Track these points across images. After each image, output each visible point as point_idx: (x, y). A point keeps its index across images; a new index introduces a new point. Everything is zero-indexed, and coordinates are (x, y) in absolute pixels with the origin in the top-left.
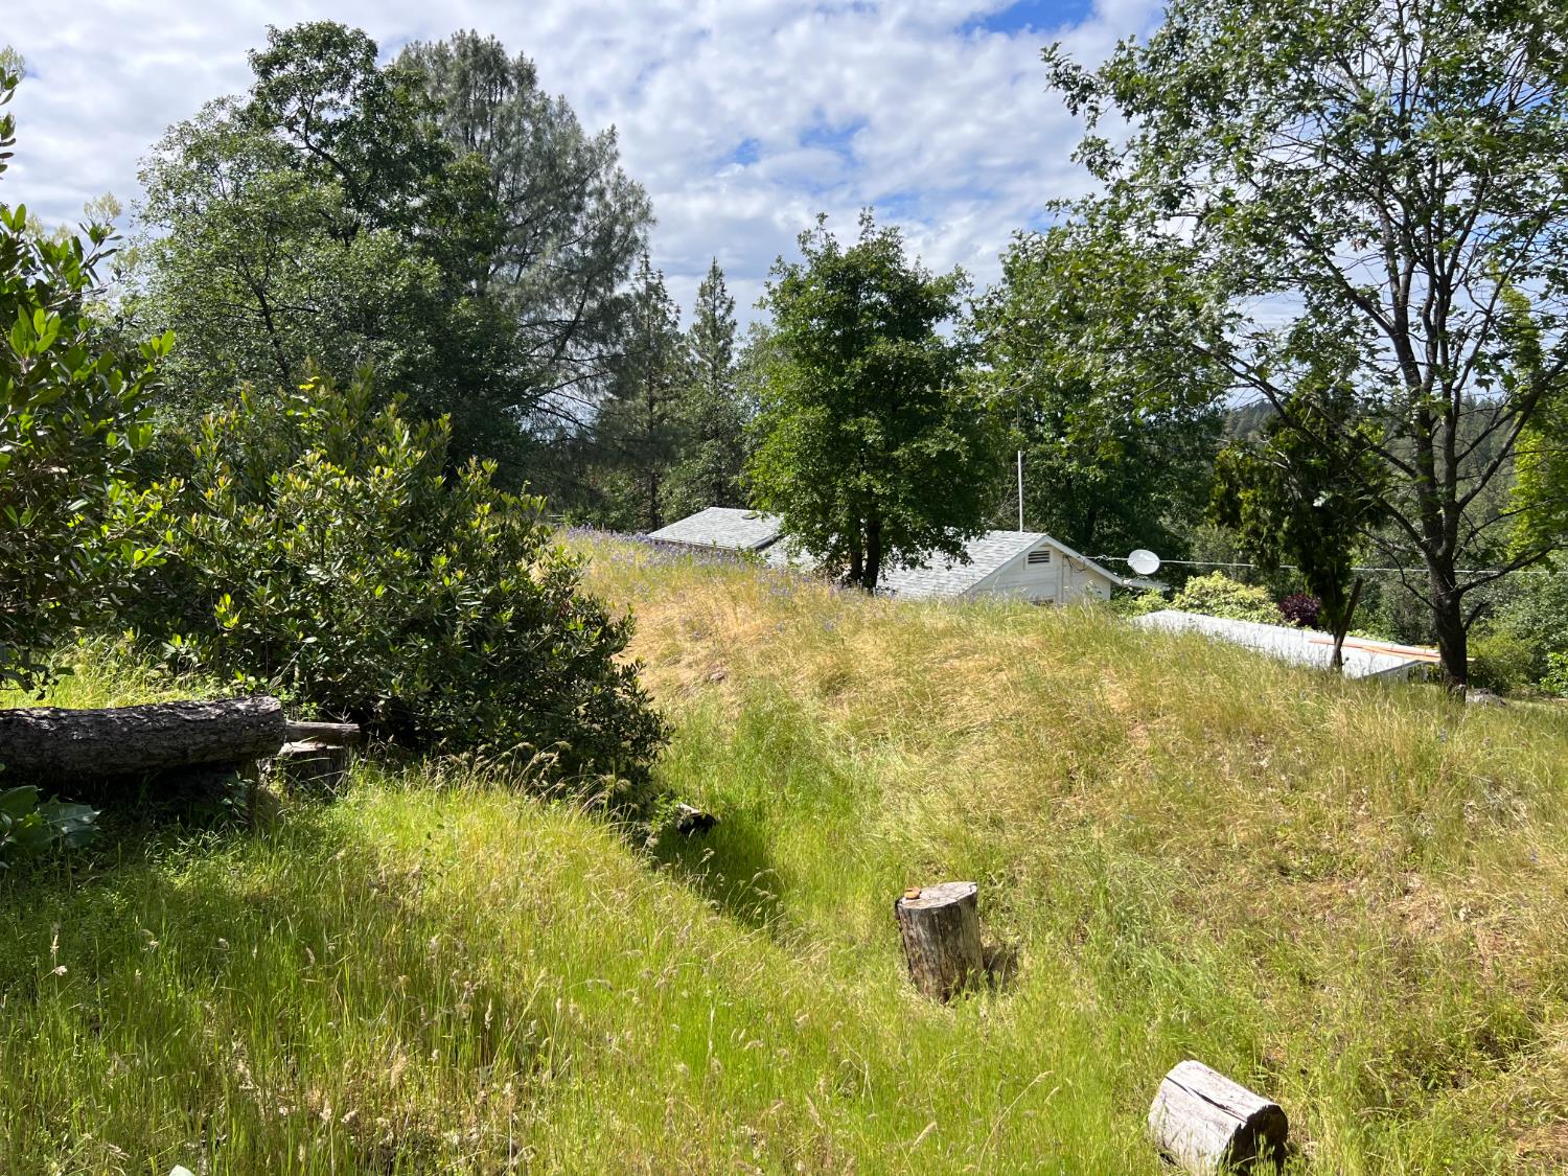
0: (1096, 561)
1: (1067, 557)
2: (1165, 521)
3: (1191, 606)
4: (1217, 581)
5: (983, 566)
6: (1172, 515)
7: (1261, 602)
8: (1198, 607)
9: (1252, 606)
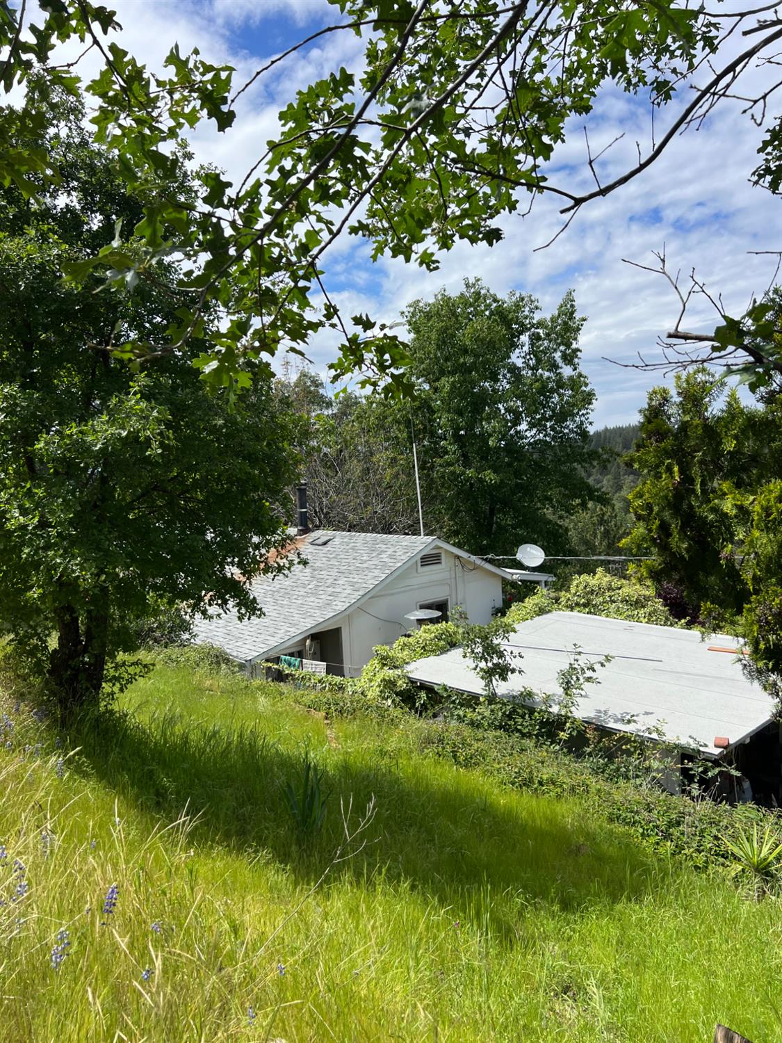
0: (486, 560)
1: (458, 557)
2: (548, 512)
3: (577, 604)
4: (600, 578)
5: (377, 572)
6: (553, 507)
7: (647, 598)
8: (585, 605)
9: (638, 603)
